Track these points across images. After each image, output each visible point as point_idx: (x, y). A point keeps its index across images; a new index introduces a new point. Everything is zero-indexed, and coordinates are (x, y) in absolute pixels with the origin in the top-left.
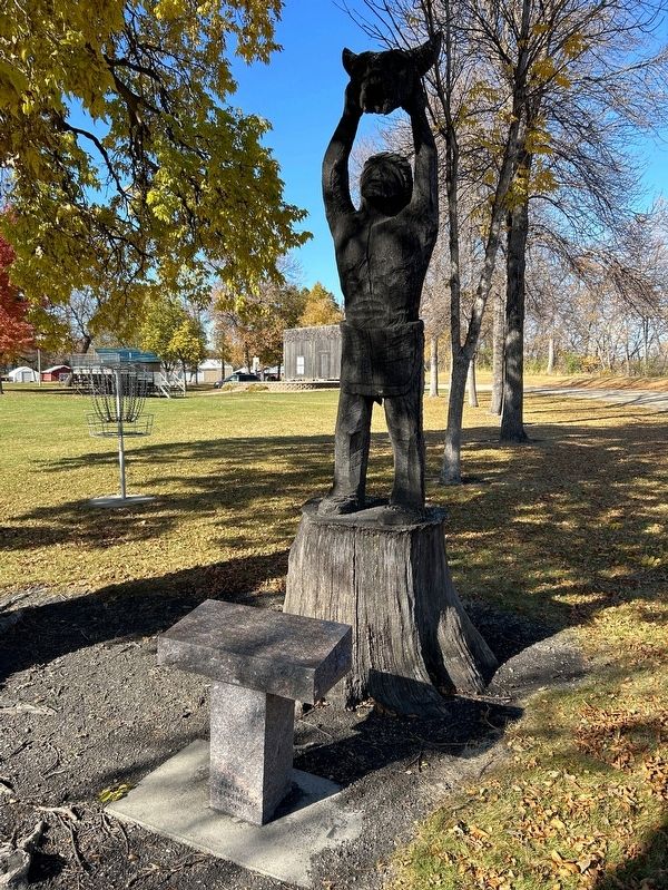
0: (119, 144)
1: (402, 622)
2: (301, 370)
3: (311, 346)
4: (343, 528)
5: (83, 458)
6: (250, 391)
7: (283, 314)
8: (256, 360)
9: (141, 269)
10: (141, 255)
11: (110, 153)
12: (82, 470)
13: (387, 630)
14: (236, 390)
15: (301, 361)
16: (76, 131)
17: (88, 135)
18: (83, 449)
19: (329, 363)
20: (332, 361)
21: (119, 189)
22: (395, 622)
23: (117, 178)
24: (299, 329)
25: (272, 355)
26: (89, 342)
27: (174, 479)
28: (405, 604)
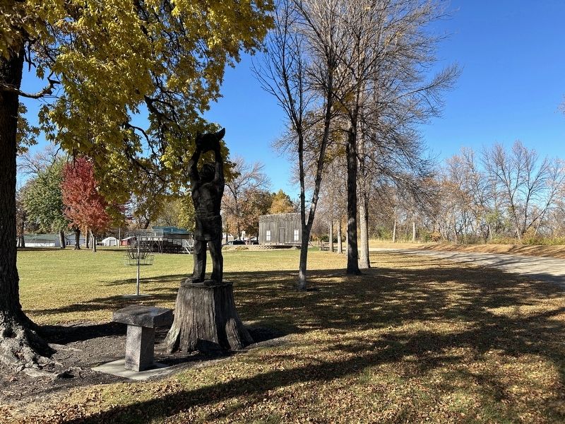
0: (154, 132)
1: (210, 321)
2: (268, 238)
3: (274, 225)
4: (190, 287)
5: (127, 280)
6: (238, 251)
7: (260, 207)
8: (244, 232)
9: (163, 187)
10: (163, 181)
11: (149, 136)
12: (124, 285)
13: (204, 324)
14: (230, 249)
15: (268, 233)
16: (134, 128)
17: (139, 129)
18: (129, 277)
19: (285, 234)
20: (286, 233)
21: (153, 152)
22: (207, 321)
23: (152, 147)
24: (268, 215)
25: (253, 230)
26: (148, 223)
27: (167, 288)
28: (211, 315)
